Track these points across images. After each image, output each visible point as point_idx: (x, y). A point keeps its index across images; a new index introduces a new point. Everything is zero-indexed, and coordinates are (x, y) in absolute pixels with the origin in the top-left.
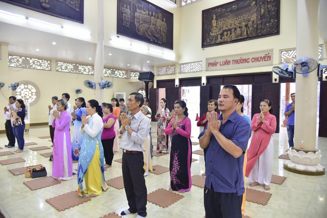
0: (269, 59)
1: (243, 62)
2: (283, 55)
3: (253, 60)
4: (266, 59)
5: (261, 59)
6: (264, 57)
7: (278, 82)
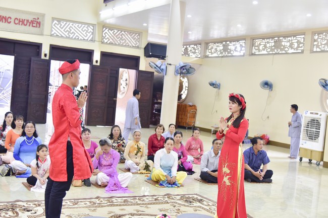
0: (38, 25)
1: (2, 19)
2: (54, 25)
3: (17, 22)
4: (34, 25)
5: (28, 24)
6: (32, 22)
7: (47, 58)
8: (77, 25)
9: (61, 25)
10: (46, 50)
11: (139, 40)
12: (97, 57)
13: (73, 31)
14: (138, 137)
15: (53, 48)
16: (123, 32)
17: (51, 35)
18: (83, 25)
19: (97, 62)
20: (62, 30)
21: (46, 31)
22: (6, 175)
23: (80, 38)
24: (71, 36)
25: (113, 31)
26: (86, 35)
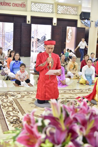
0: (24, 6)
1: (6, 4)
2: (32, 6)
3: (14, 5)
4: (22, 6)
5: (19, 6)
6: (21, 5)
7: (30, 23)
8: (44, 4)
9: (36, 5)
10: (29, 19)
11: (77, 11)
12: (55, 21)
13: (42, 8)
14: (74, 59)
15: (32, 18)
16: (68, 7)
17: (31, 11)
18: (47, 5)
19: (55, 24)
20: (37, 8)
21: (29, 9)
22: (6, 80)
23: (46, 11)
24: (41, 11)
25: (63, 7)
26: (49, 10)
